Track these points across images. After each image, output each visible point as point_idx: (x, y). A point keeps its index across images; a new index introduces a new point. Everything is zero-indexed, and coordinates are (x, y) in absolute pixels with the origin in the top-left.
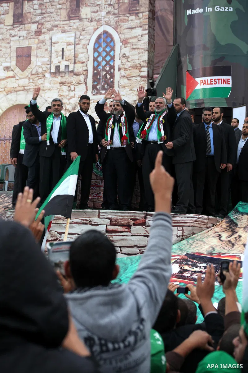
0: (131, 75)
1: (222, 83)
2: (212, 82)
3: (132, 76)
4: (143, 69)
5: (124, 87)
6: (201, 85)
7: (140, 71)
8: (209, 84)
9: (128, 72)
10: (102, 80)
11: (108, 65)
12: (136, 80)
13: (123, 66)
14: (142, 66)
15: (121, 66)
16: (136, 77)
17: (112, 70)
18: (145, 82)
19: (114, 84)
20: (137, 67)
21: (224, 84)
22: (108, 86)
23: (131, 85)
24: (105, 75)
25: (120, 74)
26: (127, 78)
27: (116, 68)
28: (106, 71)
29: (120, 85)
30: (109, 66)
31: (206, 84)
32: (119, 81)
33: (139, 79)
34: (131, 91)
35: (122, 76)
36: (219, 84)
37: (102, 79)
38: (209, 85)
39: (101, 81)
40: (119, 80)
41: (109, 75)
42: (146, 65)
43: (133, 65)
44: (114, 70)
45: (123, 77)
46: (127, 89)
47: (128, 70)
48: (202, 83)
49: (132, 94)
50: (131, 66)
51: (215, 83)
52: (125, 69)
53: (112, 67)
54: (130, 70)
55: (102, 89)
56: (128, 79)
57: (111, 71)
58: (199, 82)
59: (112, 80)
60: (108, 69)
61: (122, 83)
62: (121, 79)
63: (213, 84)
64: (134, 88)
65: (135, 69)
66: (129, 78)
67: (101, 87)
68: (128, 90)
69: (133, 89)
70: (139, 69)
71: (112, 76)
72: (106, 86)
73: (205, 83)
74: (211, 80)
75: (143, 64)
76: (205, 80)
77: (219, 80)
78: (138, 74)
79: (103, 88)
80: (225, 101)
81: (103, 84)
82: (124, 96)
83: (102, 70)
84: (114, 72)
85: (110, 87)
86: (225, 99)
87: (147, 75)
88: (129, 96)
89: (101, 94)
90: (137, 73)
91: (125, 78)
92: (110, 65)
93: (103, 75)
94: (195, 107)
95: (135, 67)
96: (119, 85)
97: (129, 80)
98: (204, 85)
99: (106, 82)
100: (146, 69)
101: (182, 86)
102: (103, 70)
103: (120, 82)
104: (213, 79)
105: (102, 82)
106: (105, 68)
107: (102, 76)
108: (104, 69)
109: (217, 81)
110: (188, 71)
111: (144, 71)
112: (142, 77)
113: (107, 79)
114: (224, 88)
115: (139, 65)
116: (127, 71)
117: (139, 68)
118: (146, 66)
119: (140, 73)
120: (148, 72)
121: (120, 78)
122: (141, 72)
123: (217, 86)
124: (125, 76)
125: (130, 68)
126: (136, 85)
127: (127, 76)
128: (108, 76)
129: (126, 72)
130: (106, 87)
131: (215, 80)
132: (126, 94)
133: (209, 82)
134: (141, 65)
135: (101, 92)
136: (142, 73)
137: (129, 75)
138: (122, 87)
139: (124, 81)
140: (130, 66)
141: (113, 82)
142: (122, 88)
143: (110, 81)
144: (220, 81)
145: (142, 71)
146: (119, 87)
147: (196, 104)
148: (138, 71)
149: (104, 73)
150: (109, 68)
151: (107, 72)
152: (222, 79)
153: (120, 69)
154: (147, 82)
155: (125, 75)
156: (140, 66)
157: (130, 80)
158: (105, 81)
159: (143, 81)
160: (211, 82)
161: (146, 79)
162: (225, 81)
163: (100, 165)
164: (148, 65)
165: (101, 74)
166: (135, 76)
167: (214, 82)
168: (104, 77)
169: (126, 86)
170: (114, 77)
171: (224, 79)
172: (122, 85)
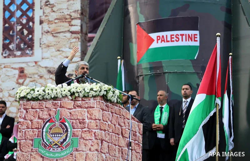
0: (57, 30)
1: (186, 41)
2: (173, 38)
3: (59, 31)
4: (74, 22)
5: (49, 46)
6: (157, 42)
7: (70, 25)
8: (169, 41)
9: (53, 26)
10: (17, 37)
11: (24, 17)
12: (64, 38)
13: (47, 18)
14: (72, 18)
15: (43, 18)
16: (65, 33)
17: (31, 24)
18: (77, 39)
19: (34, 43)
20: (66, 19)
21: (189, 41)
22: (25, 44)
23: (58, 43)
24: (21, 30)
25: (42, 28)
26: (52, 34)
27: (37, 21)
28: (22, 24)
29: (42, 43)
30: (26, 18)
31: (165, 42)
32: (40, 39)
33: (69, 35)
34: (58, 53)
35: (44, 32)
36: (182, 40)
37: (17, 35)
38: (168, 43)
39: (15, 38)
40: (41, 37)
41: (27, 30)
42: (79, 16)
43: (60, 16)
44: (33, 23)
45: (47, 33)
46: (53, 49)
47: (54, 24)
48: (159, 39)
49: (59, 56)
50: (58, 17)
51: (177, 40)
52: (50, 22)
53: (31, 19)
54: (55, 23)
55: (16, 49)
56: (53, 36)
57: (29, 25)
58: (155, 39)
59: (30, 36)
60: (24, 21)
61: (46, 42)
62: (44, 36)
63: (174, 41)
64: (62, 48)
65: (63, 22)
66: (54, 34)
67: (15, 46)
68: (54, 50)
69: (61, 49)
70: (68, 22)
71: (31, 31)
72: (22, 45)
73: (163, 39)
74: (171, 35)
75: (74, 15)
76: (163, 36)
77: (182, 35)
78: (67, 29)
79: (19, 48)
80: (192, 65)
81: (18, 42)
82: (48, 58)
83: (16, 23)
84: (33, 26)
85: (28, 47)
86: (190, 62)
87: (79, 31)
88: (55, 59)
89: (15, 56)
90: (66, 27)
91: (48, 33)
92: (27, 16)
93: (18, 30)
94: (150, 72)
95: (63, 19)
96: (41, 44)
97: (55, 36)
98: (161, 42)
99: (23, 40)
100: (78, 22)
101: (130, 43)
102: (18, 24)
103: (42, 40)
104: (173, 35)
105: (17, 39)
106: (21, 20)
107: (17, 32)
108: (19, 22)
109: (180, 37)
110: (139, 24)
111: (76, 24)
112: (72, 33)
113: (24, 35)
114: (189, 46)
115: (68, 17)
116: (51, 24)
117: (69, 20)
118: (79, 18)
119: (70, 27)
120: (81, 26)
121: (42, 34)
122: (72, 25)
123: (180, 43)
124: (49, 32)
125: (56, 21)
126: (65, 43)
127: (52, 31)
128: (26, 32)
129: (51, 26)
130: (22, 47)
131: (177, 36)
132: (52, 56)
133: (169, 39)
134: (71, 16)
135: (15, 53)
136: (73, 27)
137: (54, 29)
138: (45, 46)
139: (49, 39)
140: (56, 18)
141: (32, 40)
142: (45, 48)
143: (28, 38)
144: (184, 37)
145: (74, 24)
146: (40, 47)
147: (151, 69)
148: (66, 24)
149: (19, 27)
150: (26, 20)
151: (24, 26)
152: (186, 35)
153: (41, 22)
154: (80, 40)
155: (49, 30)
156: (70, 18)
157: (57, 36)
158: (21, 38)
159: (75, 38)
160: (171, 38)
161: (79, 36)
162: (190, 38)
163: (47, 143)
164: (82, 16)
165: (15, 28)
166: (63, 32)
167: (175, 38)
168: (19, 33)
169: (50, 45)
170: (34, 32)
171: (189, 35)
172: (45, 44)
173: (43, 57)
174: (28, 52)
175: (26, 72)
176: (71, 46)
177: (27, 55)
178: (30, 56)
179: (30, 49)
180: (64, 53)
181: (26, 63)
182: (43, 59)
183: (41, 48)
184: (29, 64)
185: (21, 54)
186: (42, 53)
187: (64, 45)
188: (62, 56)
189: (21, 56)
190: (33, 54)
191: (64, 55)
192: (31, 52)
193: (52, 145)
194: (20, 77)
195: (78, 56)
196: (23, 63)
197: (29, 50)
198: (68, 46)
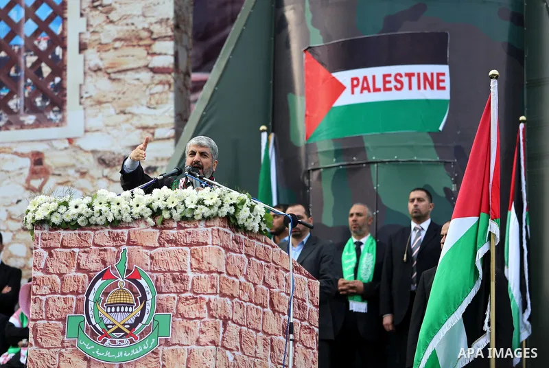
0: (120, 64)
1: (419, 87)
2: (389, 82)
3: (125, 67)
4: (158, 47)
5: (100, 103)
6: (353, 93)
7: (148, 54)
8: (379, 90)
9: (109, 57)
10: (26, 81)
12: (137, 82)
13: (95, 37)
14: (154, 36)
15: (87, 37)
16: (138, 73)
17: (58, 51)
18: (167, 87)
19: (65, 95)
20: (141, 39)
21: (425, 88)
22: (44, 99)
23: (120, 95)
24: (36, 66)
25: (85, 60)
26: (109, 74)
27: (72, 44)
28: (37, 51)
29: (85, 95)
30: (47, 37)
31: (369, 91)
32: (80, 85)
33: (146, 76)
34: (122, 117)
35: (90, 69)
36: (410, 88)
37: (26, 77)
38: (377, 94)
39: (22, 84)
40: (82, 82)
41: (48, 65)
42: (170, 33)
43: (127, 33)
44: (64, 48)
45: (95, 71)
46: (109, 110)
47: (112, 51)
48: (357, 85)
49: (125, 126)
50: (121, 35)
51: (399, 86)
52: (102, 47)
53: (59, 41)
54: (116, 49)
55: (25, 109)
56: (110, 78)
57: (54, 53)
58: (347, 84)
59: (57, 80)
60: (43, 45)
61: (93, 92)
62: (89, 79)
63: (390, 89)
64: (131, 106)
65: (134, 46)
66: (113, 73)
67: (23, 104)
68: (112, 111)
69: (128, 109)
70: (145, 45)
71: (59, 68)
72: (38, 101)
73: (365, 85)
74: (385, 76)
76: (365, 78)
77: (410, 75)
78: (142, 63)
79: (30, 107)
80: (432, 144)
81: (29, 93)
82: (97, 131)
83: (23, 50)
84: (63, 55)
85: (53, 104)
86: (429, 137)
87: (171, 66)
88: (115, 132)
89: (22, 126)
90: (140, 59)
91: (99, 73)
92: (50, 33)
93: (29, 65)
95: (132, 40)
96: (82, 98)
97: (114, 80)
98: (361, 92)
99: (39, 89)
100: (168, 47)
101: (290, 96)
102: (28, 50)
103: (84, 88)
104: (390, 75)
105: (26, 87)
106: (36, 42)
107: (26, 69)
108: (30, 47)
109: (405, 80)
110: (310, 49)
111: (163, 52)
112: (155, 71)
113: (42, 78)
114: (427, 101)
115: (144, 34)
116: (106, 51)
117: (147, 42)
118: (170, 37)
119: (149, 57)
120: (176, 56)
121: (85, 73)
122: (154, 54)
123: (405, 95)
124: (100, 69)
125: (117, 44)
126: (137, 96)
127: (108, 68)
128: (46, 70)
129: (104, 55)
130: (39, 104)
131: (398, 77)
132: (107, 126)
133: (379, 84)
134: (152, 33)
135: (22, 118)
136: (156, 58)
137: (112, 64)
138: (92, 103)
139: (99, 85)
140: (116, 36)
141: (61, 88)
142: (92, 106)
143: (51, 83)
144: (415, 79)
145: (157, 51)
146: (80, 103)
147: (338, 153)
148: (141, 52)
149: (31, 59)
150: (48, 42)
151: (42, 56)
152: (419, 74)
153: (82, 47)
154: (172, 88)
155: (102, 64)
156: (150, 37)
157: (119, 80)
158: (35, 85)
159: (161, 83)
160: (385, 82)
161: (170, 78)
162: (428, 82)
163: (97, 326)
164: (176, 33)
165: (22, 60)
166: (132, 69)
167: (394, 83)
168: (32, 73)
169: (104, 100)
170: (65, 70)
171: (425, 74)
172: (90, 97)
173: (88, 127)
174: (51, 115)
175: (47, 162)
176: (153, 102)
177: (49, 123)
178: (58, 126)
179: (56, 108)
180: (135, 118)
181: (49, 141)
182: (86, 131)
183: (82, 107)
184: (55, 143)
185: (37, 120)
186: (85, 118)
187: (137, 100)
188: (131, 124)
189: (37, 125)
190: (63, 120)
191: (136, 122)
192: (59, 116)
193: (109, 332)
194: (34, 173)
195: (167, 125)
196: (41, 141)
197: (53, 112)
198: (144, 102)
